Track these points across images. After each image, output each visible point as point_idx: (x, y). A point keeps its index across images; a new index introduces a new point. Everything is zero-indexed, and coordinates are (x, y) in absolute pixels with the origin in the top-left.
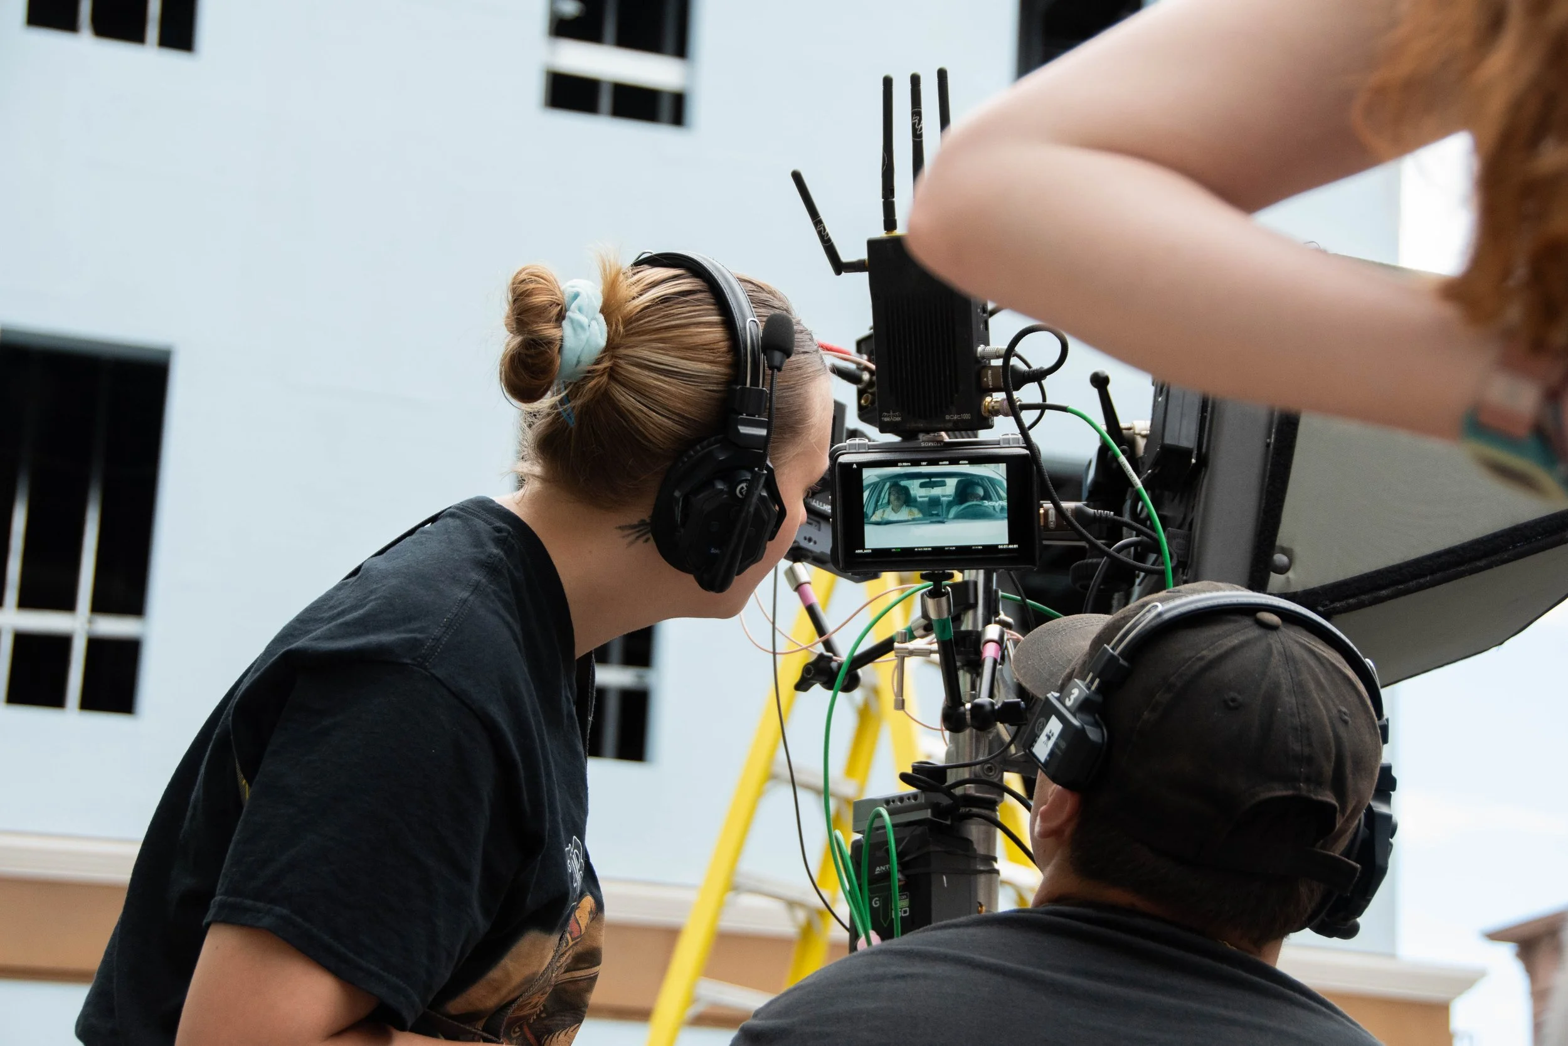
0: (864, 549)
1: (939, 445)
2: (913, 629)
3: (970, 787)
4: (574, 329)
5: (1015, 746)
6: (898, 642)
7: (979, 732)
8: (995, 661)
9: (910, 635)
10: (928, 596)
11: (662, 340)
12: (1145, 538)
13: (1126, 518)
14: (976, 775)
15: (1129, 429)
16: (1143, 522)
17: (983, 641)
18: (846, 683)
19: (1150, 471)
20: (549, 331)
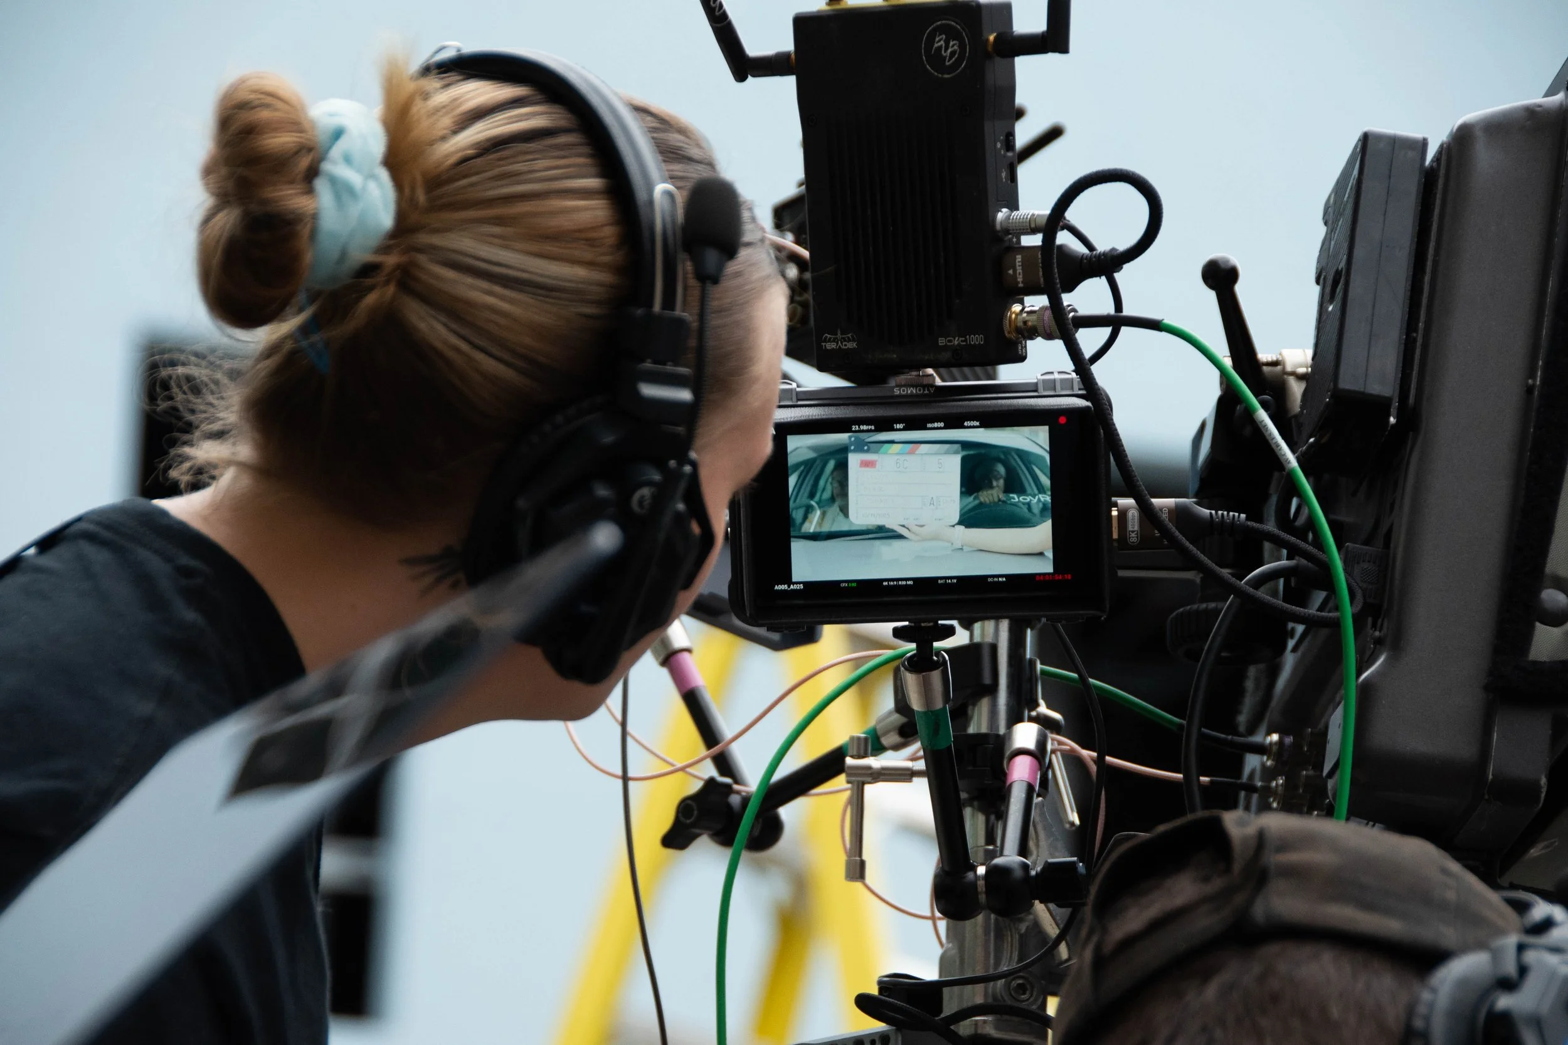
0: (789, 582)
1: (926, 392)
2: (879, 733)
3: (985, 1022)
4: (338, 197)
5: (1068, 945)
6: (852, 757)
7: (1000, 919)
8: (1030, 788)
9: (873, 744)
10: (906, 669)
11: (500, 221)
12: (1304, 562)
13: (1270, 526)
14: (995, 998)
15: (1275, 364)
16: (1301, 534)
17: (1007, 753)
18: (756, 833)
19: (1312, 440)
20: (292, 199)
